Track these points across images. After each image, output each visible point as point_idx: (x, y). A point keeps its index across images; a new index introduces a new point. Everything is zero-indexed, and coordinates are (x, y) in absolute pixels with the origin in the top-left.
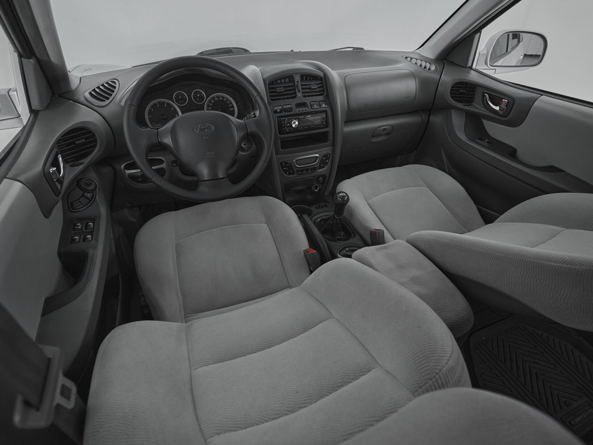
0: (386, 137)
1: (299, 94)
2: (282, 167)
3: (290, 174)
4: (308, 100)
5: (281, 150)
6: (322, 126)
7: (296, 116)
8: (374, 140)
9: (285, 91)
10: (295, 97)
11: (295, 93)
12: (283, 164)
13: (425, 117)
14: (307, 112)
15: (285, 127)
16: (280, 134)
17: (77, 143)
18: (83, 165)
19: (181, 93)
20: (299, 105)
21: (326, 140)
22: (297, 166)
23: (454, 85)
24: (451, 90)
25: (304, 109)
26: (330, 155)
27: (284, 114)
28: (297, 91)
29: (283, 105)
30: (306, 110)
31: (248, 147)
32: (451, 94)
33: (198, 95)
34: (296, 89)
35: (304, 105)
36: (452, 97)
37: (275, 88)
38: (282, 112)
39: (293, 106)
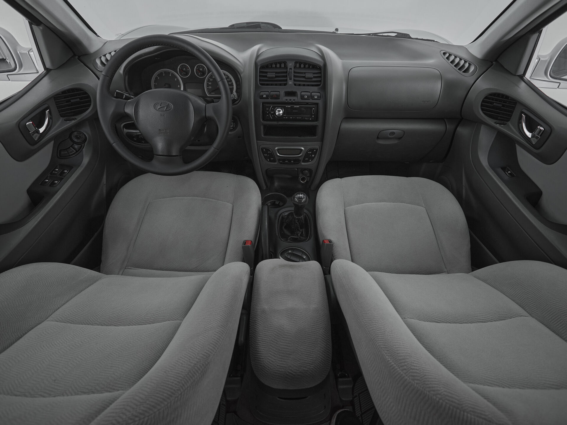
0: (396, 142)
1: (290, 82)
2: (263, 153)
3: (270, 161)
4: (299, 90)
5: (263, 136)
6: (310, 119)
7: (281, 105)
8: (381, 142)
9: (276, 77)
10: (285, 85)
11: (286, 80)
12: (264, 150)
13: (450, 127)
14: (295, 102)
15: (268, 114)
16: (264, 120)
17: (72, 101)
18: (75, 121)
19: (185, 66)
20: (288, 94)
21: (314, 134)
22: (278, 154)
23: (489, 95)
24: (483, 101)
25: (292, 98)
26: (317, 150)
27: (270, 100)
28: (288, 79)
29: (271, 91)
30: (294, 100)
31: (233, 127)
32: (482, 105)
33: (201, 70)
34: (288, 76)
35: (293, 94)
36: (482, 110)
37: (267, 72)
38: (268, 99)
39: (282, 93)
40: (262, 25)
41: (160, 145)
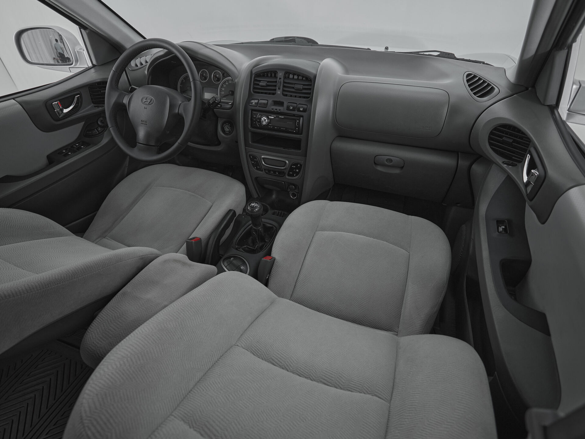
1: (279, 92)
2: (252, 160)
3: (257, 169)
4: (286, 101)
5: (250, 142)
6: (294, 131)
7: (268, 113)
8: (379, 168)
9: (268, 86)
10: (274, 94)
11: (275, 90)
12: (252, 157)
14: (280, 112)
15: (255, 121)
16: (252, 126)
17: (102, 91)
18: (102, 108)
19: (205, 71)
20: (276, 103)
21: (299, 148)
22: (263, 163)
23: (498, 126)
24: (491, 133)
25: (281, 108)
26: (301, 165)
27: (257, 108)
28: (277, 88)
29: (260, 100)
30: (280, 110)
31: (229, 131)
32: (490, 139)
33: (218, 76)
34: (277, 86)
35: (281, 104)
36: (490, 144)
37: (260, 81)
38: (256, 106)
39: (270, 102)
40: (296, 40)
41: (141, 133)
